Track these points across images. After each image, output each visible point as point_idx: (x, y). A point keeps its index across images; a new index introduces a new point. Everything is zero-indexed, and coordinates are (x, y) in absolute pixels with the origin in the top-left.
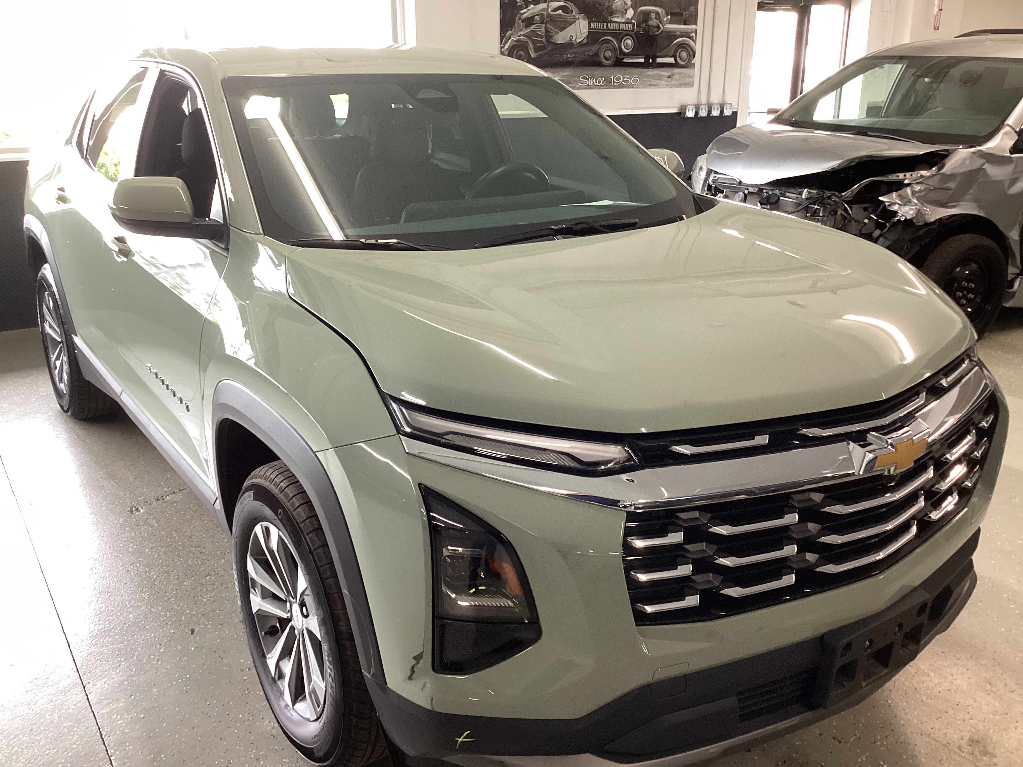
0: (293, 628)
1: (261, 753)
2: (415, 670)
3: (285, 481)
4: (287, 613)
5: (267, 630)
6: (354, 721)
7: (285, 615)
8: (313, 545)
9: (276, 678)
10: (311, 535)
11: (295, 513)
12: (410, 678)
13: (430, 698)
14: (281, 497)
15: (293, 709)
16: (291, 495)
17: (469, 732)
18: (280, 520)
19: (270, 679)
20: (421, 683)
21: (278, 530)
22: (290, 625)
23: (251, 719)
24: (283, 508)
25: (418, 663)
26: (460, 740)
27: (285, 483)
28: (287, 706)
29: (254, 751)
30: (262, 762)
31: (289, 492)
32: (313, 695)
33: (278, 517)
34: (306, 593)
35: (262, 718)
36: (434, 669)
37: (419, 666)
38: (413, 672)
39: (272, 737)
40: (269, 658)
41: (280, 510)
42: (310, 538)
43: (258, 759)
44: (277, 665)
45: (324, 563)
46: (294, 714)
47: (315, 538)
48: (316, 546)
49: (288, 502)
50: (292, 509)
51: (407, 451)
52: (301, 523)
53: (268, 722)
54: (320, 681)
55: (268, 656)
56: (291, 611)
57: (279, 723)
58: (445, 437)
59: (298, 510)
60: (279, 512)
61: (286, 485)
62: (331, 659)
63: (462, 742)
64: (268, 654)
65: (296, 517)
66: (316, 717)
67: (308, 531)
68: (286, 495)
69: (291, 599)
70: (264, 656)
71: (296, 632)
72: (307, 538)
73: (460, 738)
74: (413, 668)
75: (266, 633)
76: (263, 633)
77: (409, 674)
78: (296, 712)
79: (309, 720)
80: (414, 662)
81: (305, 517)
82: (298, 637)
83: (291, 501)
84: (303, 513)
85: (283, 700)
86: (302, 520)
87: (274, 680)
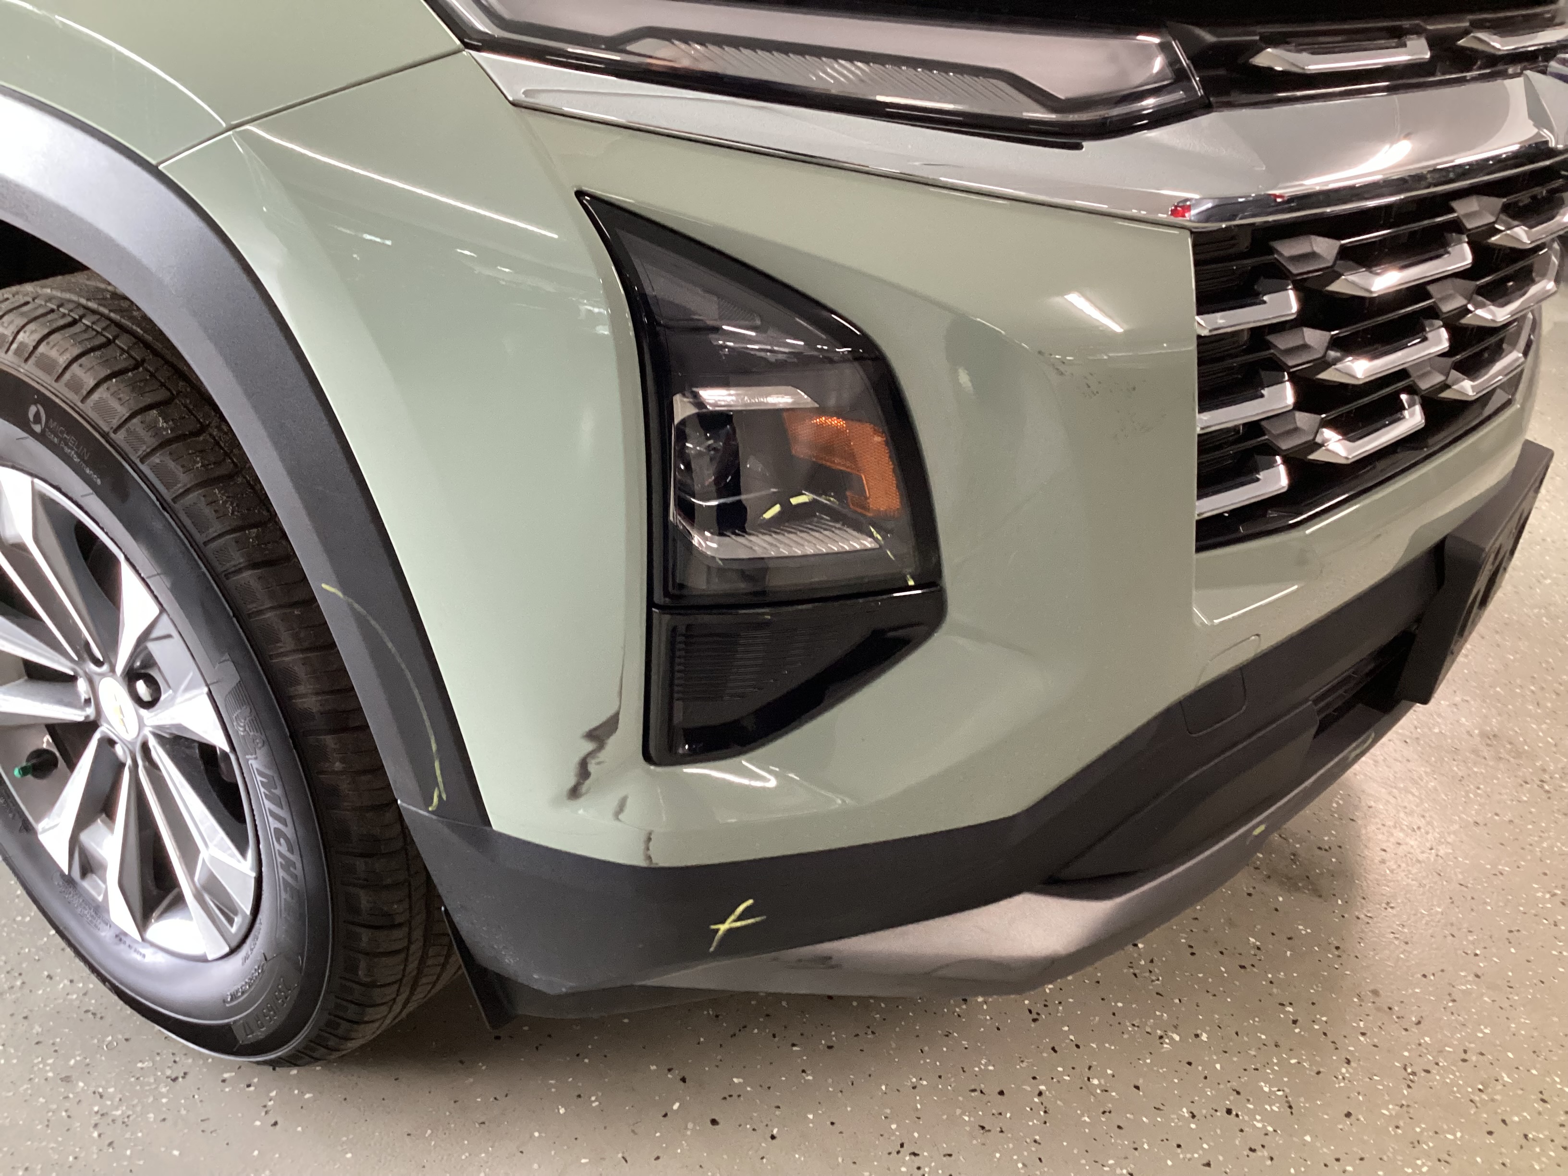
0: (109, 743)
1: (72, 1062)
2: (592, 767)
3: (32, 327)
4: (82, 708)
5: (24, 764)
6: (365, 939)
7: (76, 715)
8: (168, 486)
9: (76, 874)
10: (156, 459)
11: (88, 407)
12: (574, 793)
13: (643, 838)
14: (27, 372)
15: (143, 939)
16: (63, 360)
17: (750, 902)
18: (41, 438)
19: (57, 881)
20: (611, 801)
21: (28, 479)
22: (97, 736)
23: (19, 983)
24: (44, 401)
25: (601, 746)
26: (723, 928)
27: (32, 332)
28: (121, 936)
29: (50, 1061)
30: (81, 1084)
31: (54, 354)
32: (207, 898)
33: (32, 433)
34: (155, 634)
35: (50, 977)
36: (647, 757)
37: (602, 755)
38: (583, 771)
39: (90, 1015)
40: (44, 831)
41: (33, 410)
42: (154, 468)
43: (67, 1079)
44: (74, 841)
45: (212, 532)
46: (148, 951)
47: (172, 465)
48: (179, 488)
49: (58, 379)
50: (76, 399)
51: (511, 99)
52: (115, 432)
53: (66, 982)
54: (233, 856)
55: (40, 827)
56: (93, 700)
57: (104, 980)
58: (630, 48)
59: (95, 396)
60: (31, 417)
61: (37, 336)
62: (278, 792)
63: (730, 931)
64: (38, 819)
65: (93, 415)
66: (227, 949)
67: (143, 449)
68: (46, 365)
69: (92, 667)
70: (27, 828)
71: (119, 750)
72: (143, 468)
73: (723, 922)
74: (583, 765)
75: (24, 771)
76: (16, 772)
77: (571, 781)
78: (153, 945)
79: (203, 959)
80: (589, 746)
81: (123, 412)
82: (129, 762)
83: (67, 376)
84: (115, 404)
85: (108, 923)
86: (115, 423)
87: (69, 881)
